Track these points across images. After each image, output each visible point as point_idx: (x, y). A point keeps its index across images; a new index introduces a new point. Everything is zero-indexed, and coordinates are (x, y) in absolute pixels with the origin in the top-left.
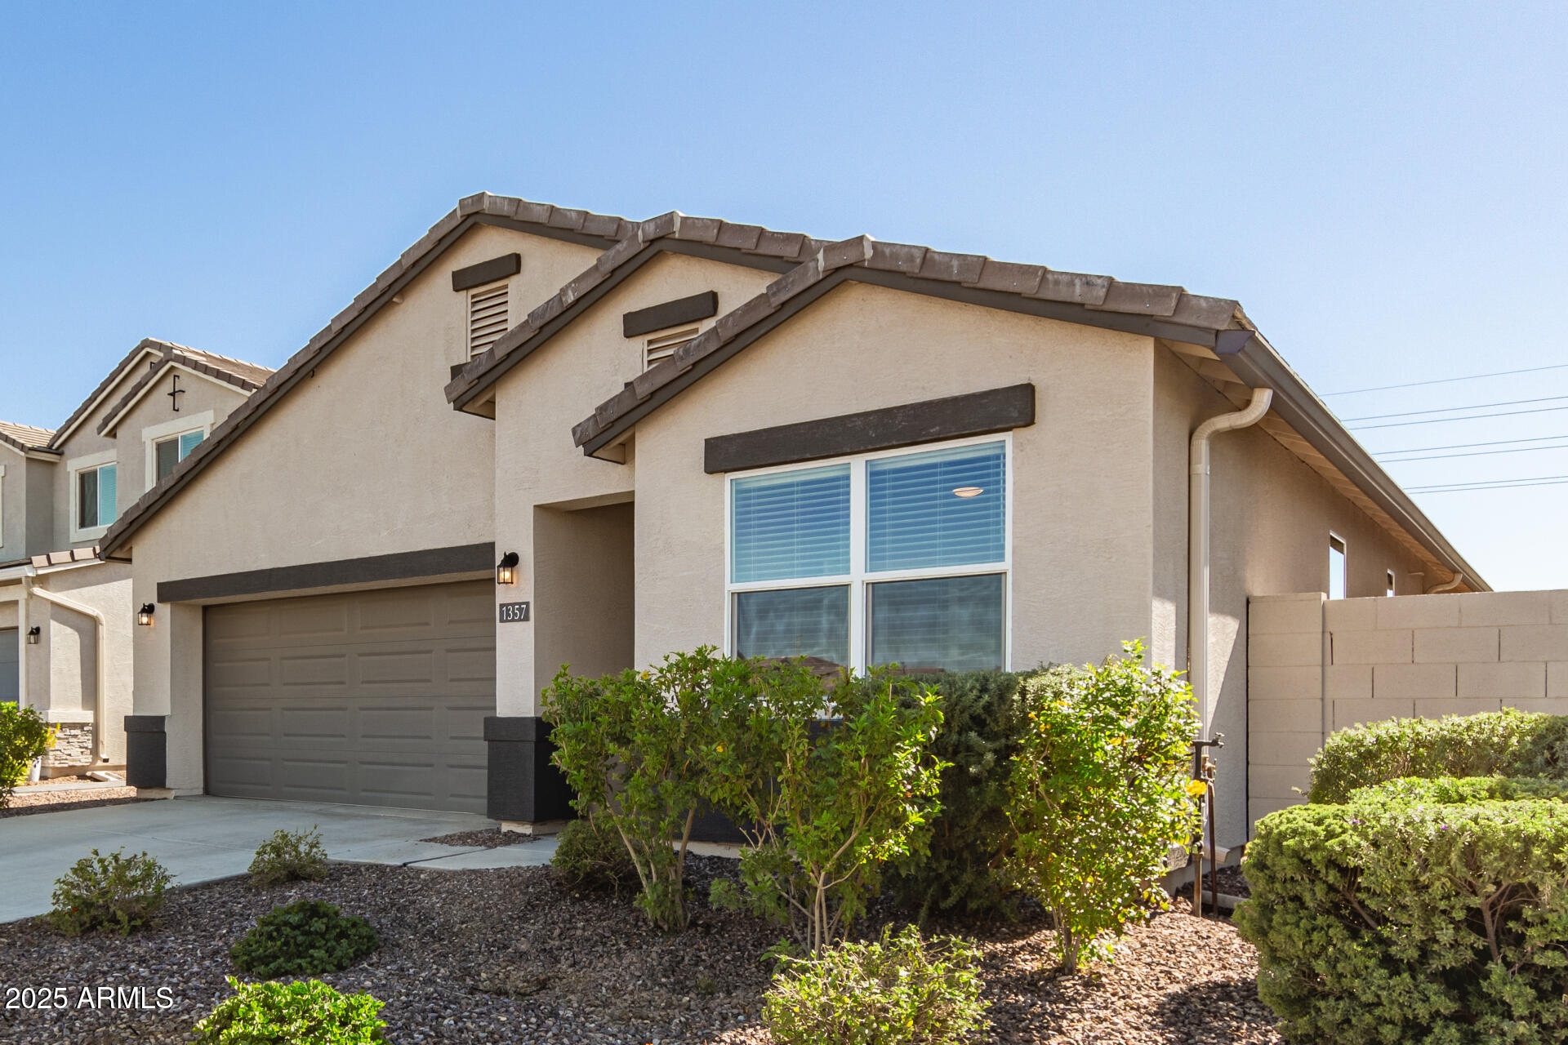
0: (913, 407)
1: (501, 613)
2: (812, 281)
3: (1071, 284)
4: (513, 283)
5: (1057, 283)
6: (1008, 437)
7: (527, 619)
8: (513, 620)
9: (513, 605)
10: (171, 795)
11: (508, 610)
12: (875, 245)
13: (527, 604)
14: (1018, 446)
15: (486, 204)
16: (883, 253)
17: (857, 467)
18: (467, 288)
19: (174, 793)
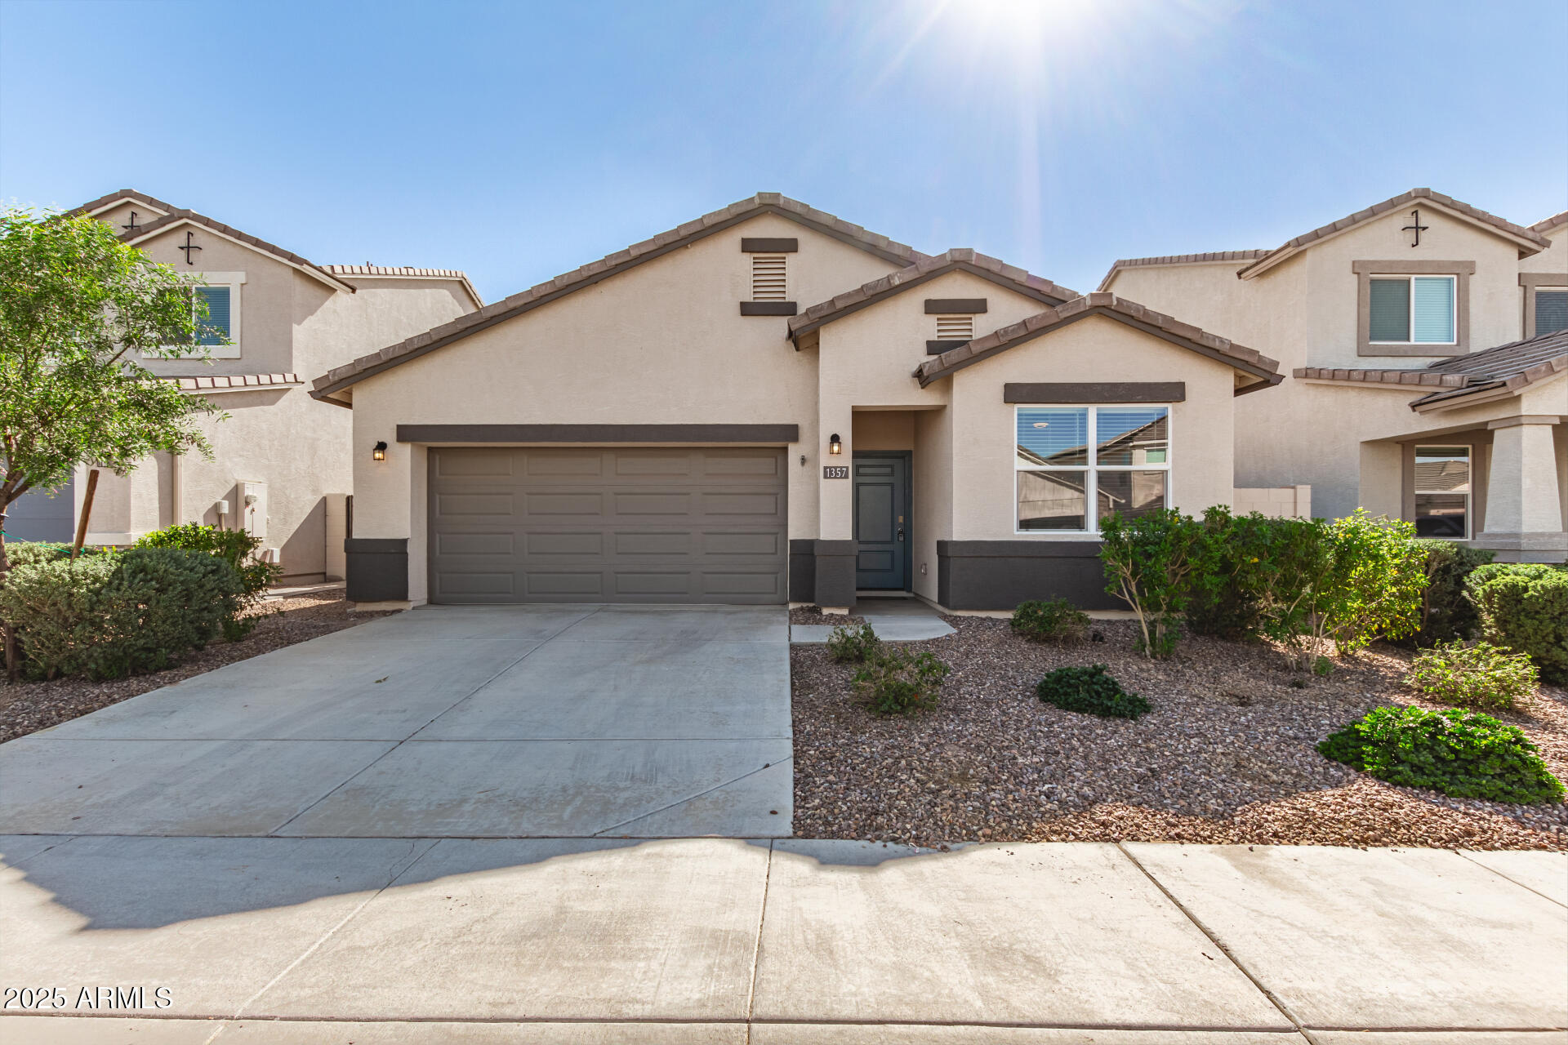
0: (1128, 384)
1: (825, 472)
2: (1082, 309)
3: (1214, 340)
4: (790, 258)
5: (1207, 338)
6: (1170, 406)
7: (846, 477)
8: (835, 478)
9: (836, 468)
10: (408, 606)
11: (831, 471)
12: (1118, 299)
13: (847, 468)
14: (1175, 411)
15: (782, 201)
16: (1122, 304)
17: (1093, 411)
18: (751, 252)
19: (412, 605)
